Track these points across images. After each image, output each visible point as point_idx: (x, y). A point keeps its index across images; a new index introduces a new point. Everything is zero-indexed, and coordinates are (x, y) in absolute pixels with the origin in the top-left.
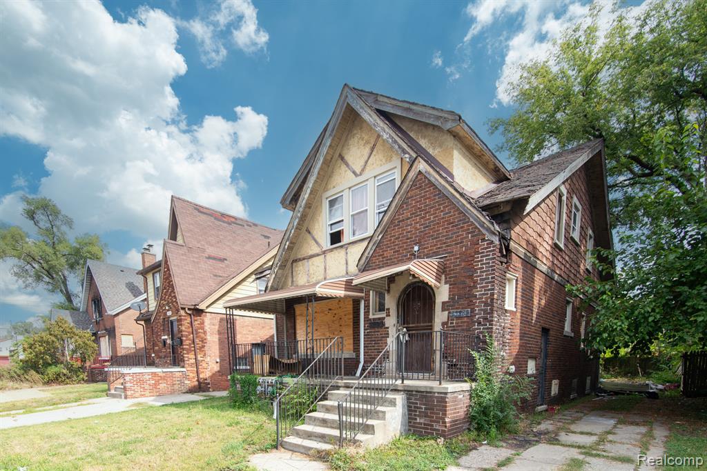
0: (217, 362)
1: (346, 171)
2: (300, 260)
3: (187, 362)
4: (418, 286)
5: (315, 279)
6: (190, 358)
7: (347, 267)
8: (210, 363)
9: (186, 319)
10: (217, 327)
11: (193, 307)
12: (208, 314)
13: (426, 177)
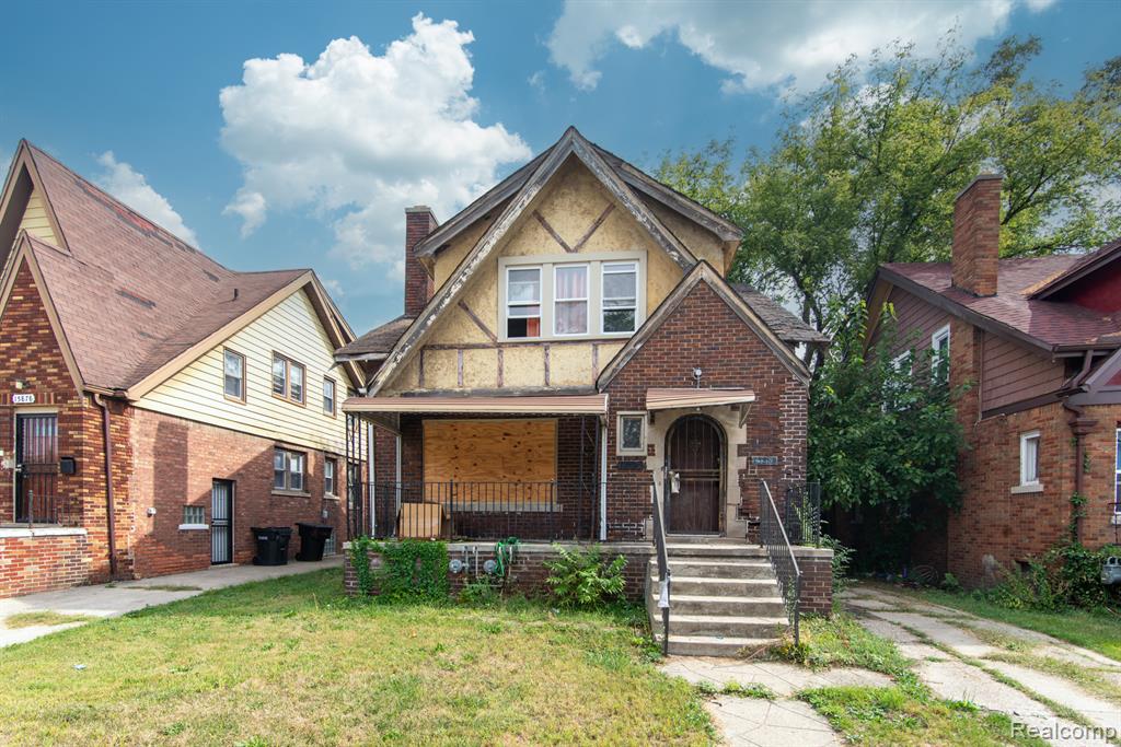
0: (150, 515)
1: (547, 239)
2: (442, 347)
3: (90, 514)
4: (698, 420)
5: (477, 382)
6: (95, 505)
7: (547, 376)
8: (135, 517)
9: (92, 418)
10: (153, 440)
11: (111, 393)
12: (136, 411)
13: (710, 289)
